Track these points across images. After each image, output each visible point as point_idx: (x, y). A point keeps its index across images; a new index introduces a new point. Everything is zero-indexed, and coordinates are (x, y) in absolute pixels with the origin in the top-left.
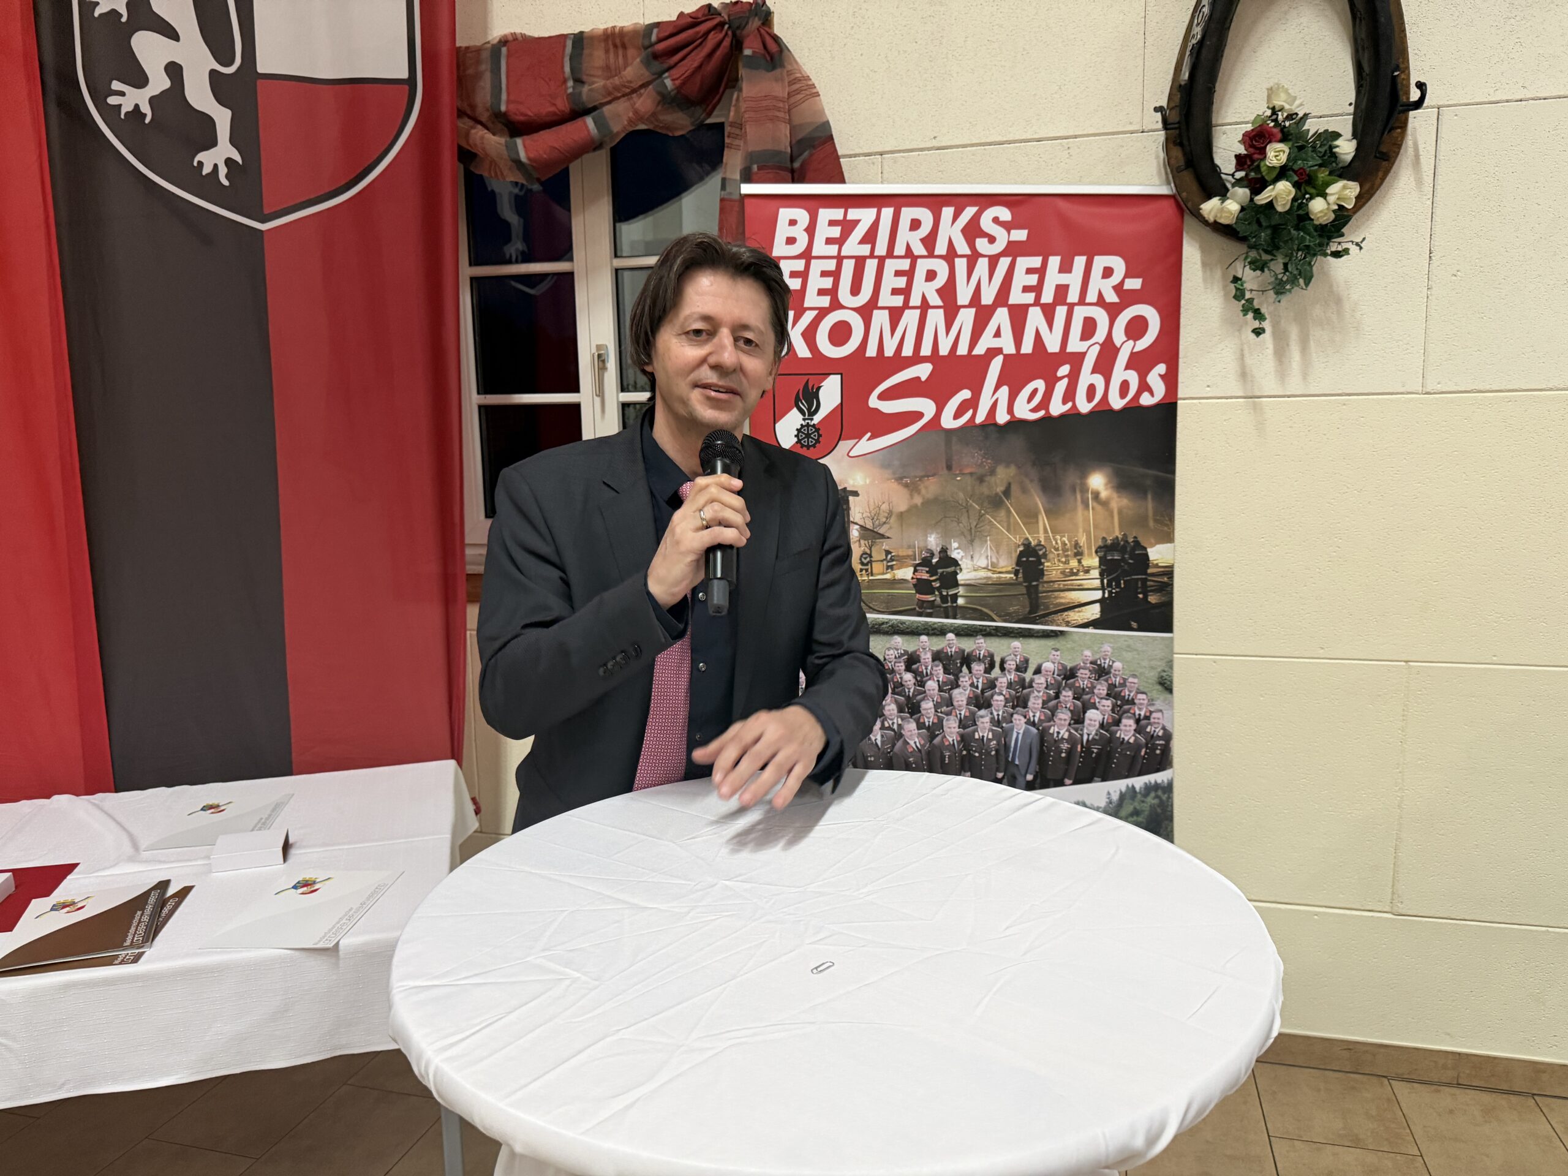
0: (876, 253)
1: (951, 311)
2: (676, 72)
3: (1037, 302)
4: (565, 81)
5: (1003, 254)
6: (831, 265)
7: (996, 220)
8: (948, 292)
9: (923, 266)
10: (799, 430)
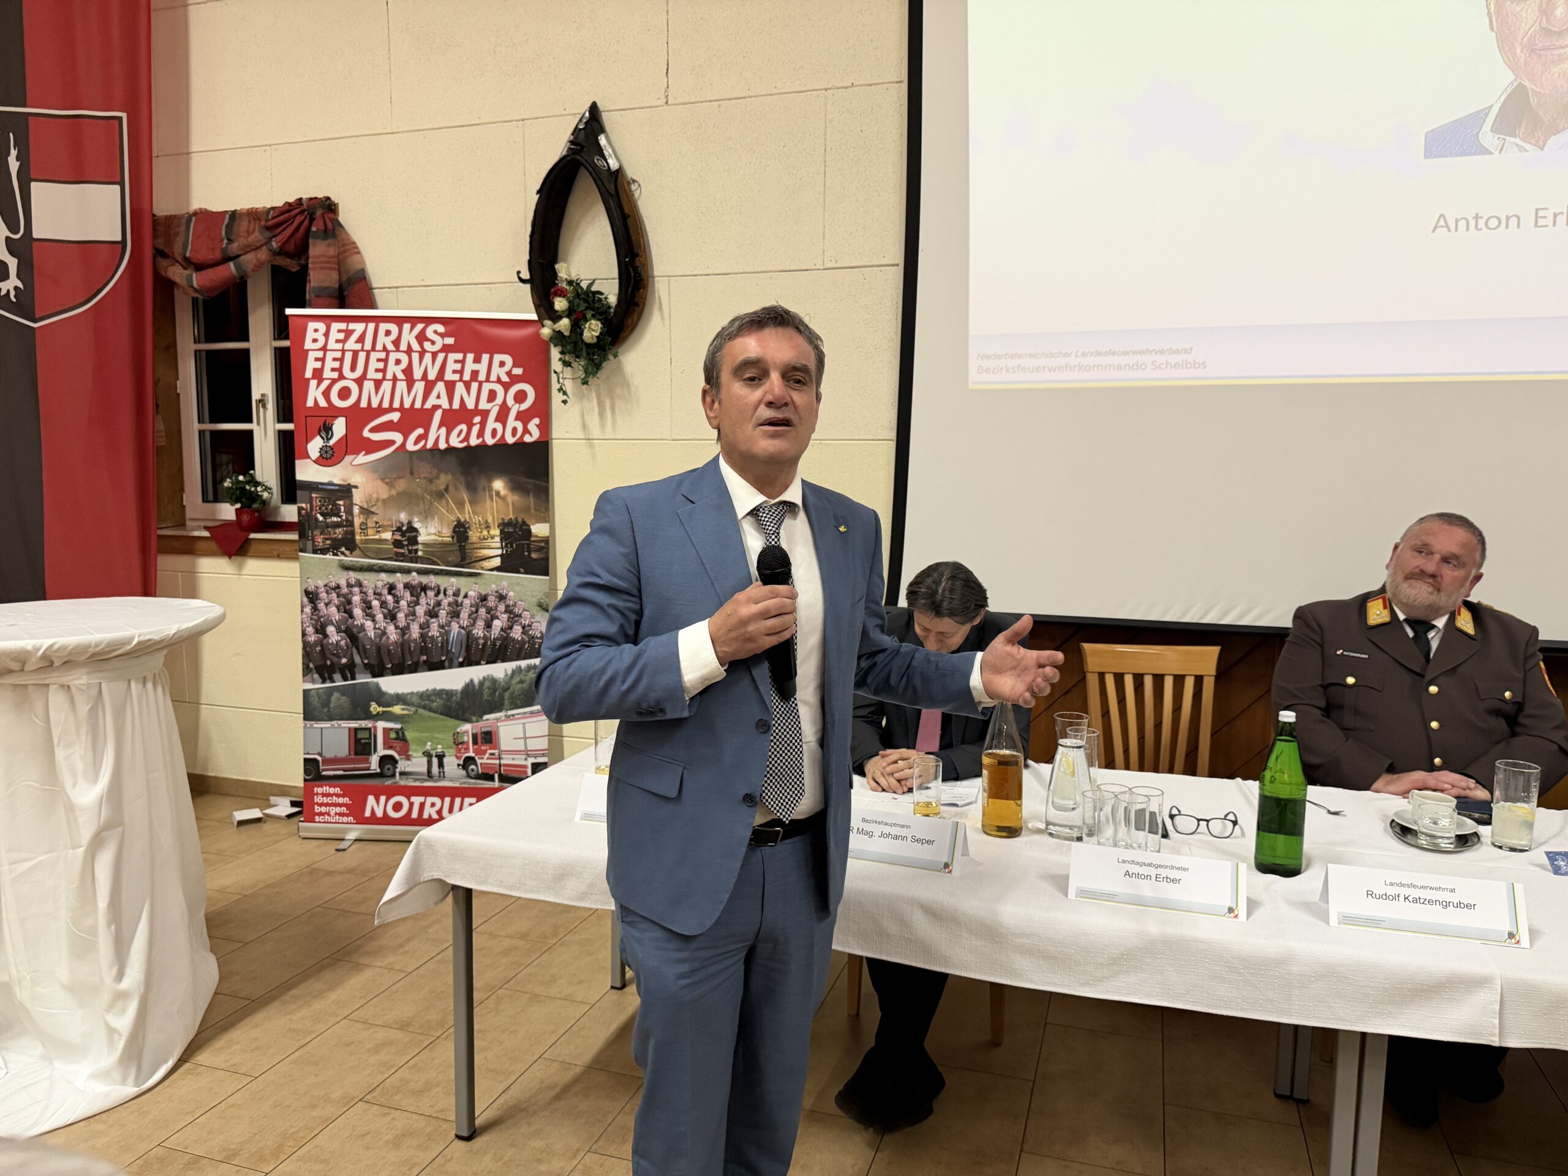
0: (365, 348)
1: (410, 383)
2: (279, 238)
3: (461, 380)
4: (222, 240)
5: (441, 351)
6: (338, 355)
7: (435, 332)
8: (408, 372)
9: (393, 357)
10: (321, 449)
